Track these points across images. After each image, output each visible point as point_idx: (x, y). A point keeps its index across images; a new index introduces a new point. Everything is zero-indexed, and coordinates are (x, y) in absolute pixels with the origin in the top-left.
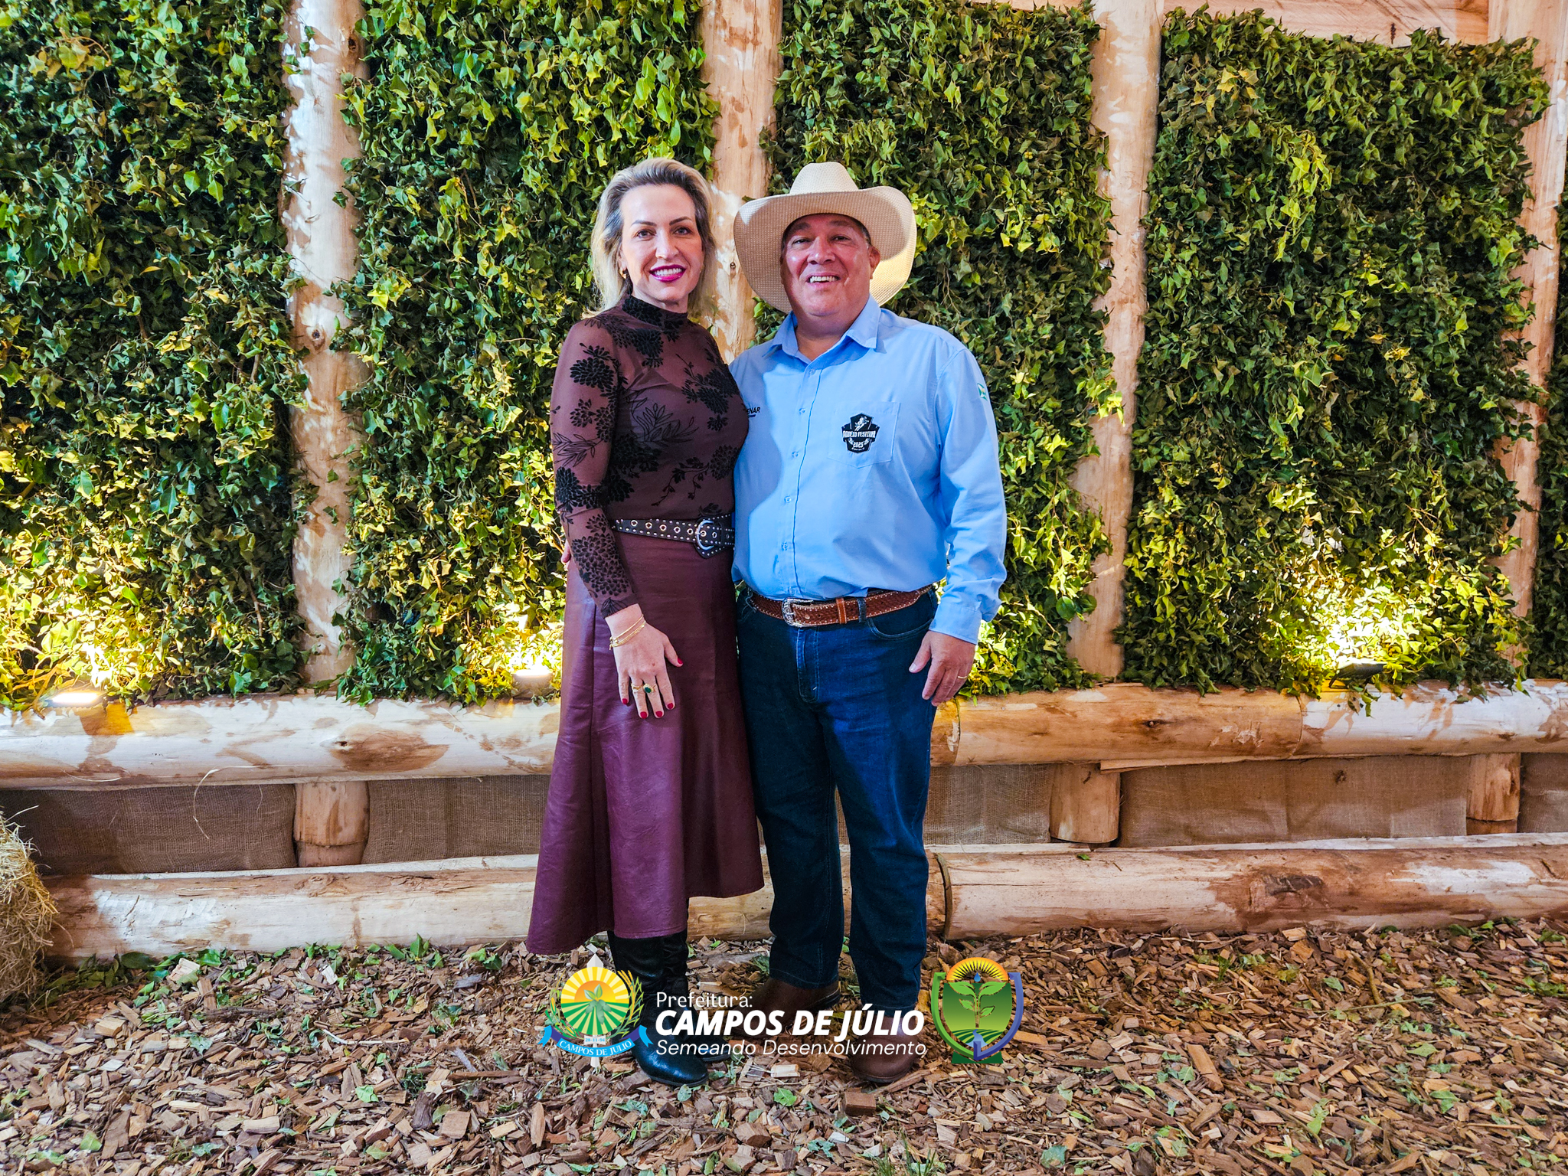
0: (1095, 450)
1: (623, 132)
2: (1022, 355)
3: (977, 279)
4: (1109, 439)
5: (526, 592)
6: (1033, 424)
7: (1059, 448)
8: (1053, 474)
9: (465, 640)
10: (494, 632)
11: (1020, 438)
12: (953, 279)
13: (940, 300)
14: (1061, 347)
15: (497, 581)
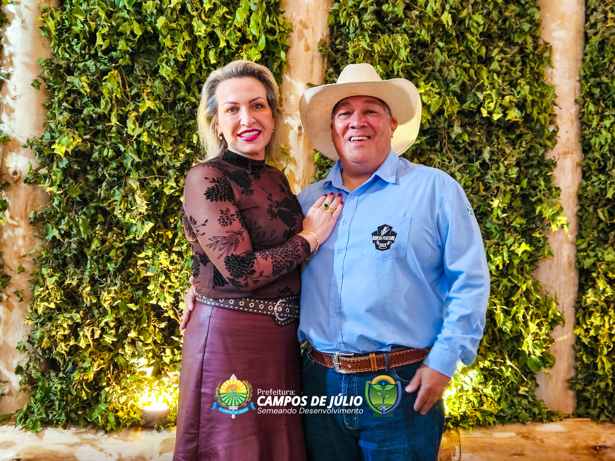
0: (550, 253)
1: (227, 42)
2: (498, 188)
3: (466, 137)
4: (560, 247)
5: (153, 350)
6: (506, 235)
7: (525, 252)
8: (522, 269)
9: (108, 385)
10: (129, 379)
11: (498, 244)
12: (450, 137)
13: (441, 151)
14: (524, 183)
15: (133, 343)
